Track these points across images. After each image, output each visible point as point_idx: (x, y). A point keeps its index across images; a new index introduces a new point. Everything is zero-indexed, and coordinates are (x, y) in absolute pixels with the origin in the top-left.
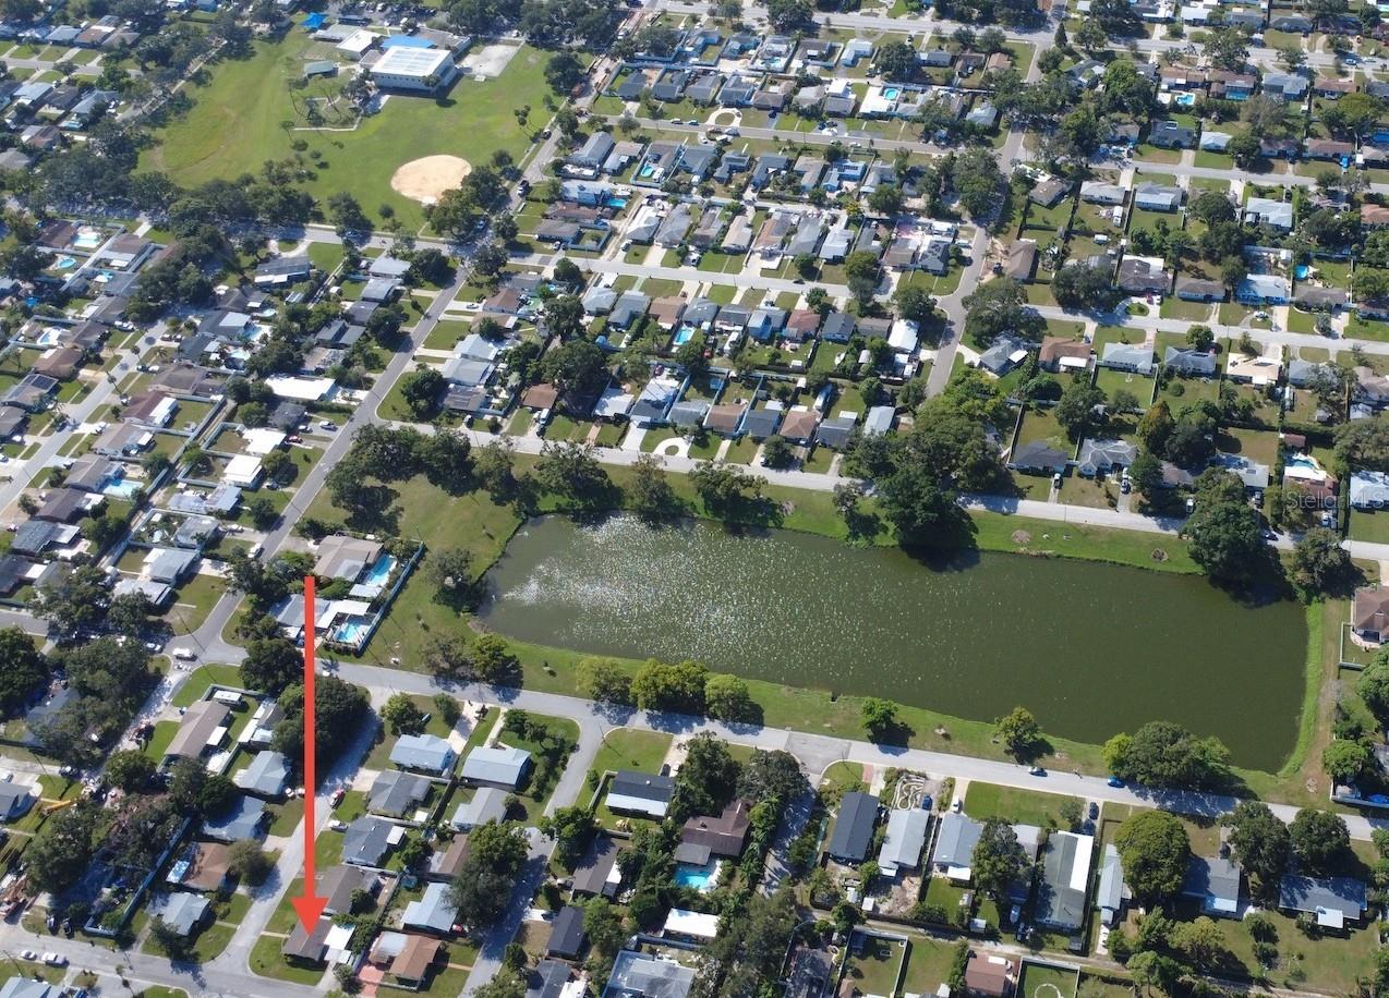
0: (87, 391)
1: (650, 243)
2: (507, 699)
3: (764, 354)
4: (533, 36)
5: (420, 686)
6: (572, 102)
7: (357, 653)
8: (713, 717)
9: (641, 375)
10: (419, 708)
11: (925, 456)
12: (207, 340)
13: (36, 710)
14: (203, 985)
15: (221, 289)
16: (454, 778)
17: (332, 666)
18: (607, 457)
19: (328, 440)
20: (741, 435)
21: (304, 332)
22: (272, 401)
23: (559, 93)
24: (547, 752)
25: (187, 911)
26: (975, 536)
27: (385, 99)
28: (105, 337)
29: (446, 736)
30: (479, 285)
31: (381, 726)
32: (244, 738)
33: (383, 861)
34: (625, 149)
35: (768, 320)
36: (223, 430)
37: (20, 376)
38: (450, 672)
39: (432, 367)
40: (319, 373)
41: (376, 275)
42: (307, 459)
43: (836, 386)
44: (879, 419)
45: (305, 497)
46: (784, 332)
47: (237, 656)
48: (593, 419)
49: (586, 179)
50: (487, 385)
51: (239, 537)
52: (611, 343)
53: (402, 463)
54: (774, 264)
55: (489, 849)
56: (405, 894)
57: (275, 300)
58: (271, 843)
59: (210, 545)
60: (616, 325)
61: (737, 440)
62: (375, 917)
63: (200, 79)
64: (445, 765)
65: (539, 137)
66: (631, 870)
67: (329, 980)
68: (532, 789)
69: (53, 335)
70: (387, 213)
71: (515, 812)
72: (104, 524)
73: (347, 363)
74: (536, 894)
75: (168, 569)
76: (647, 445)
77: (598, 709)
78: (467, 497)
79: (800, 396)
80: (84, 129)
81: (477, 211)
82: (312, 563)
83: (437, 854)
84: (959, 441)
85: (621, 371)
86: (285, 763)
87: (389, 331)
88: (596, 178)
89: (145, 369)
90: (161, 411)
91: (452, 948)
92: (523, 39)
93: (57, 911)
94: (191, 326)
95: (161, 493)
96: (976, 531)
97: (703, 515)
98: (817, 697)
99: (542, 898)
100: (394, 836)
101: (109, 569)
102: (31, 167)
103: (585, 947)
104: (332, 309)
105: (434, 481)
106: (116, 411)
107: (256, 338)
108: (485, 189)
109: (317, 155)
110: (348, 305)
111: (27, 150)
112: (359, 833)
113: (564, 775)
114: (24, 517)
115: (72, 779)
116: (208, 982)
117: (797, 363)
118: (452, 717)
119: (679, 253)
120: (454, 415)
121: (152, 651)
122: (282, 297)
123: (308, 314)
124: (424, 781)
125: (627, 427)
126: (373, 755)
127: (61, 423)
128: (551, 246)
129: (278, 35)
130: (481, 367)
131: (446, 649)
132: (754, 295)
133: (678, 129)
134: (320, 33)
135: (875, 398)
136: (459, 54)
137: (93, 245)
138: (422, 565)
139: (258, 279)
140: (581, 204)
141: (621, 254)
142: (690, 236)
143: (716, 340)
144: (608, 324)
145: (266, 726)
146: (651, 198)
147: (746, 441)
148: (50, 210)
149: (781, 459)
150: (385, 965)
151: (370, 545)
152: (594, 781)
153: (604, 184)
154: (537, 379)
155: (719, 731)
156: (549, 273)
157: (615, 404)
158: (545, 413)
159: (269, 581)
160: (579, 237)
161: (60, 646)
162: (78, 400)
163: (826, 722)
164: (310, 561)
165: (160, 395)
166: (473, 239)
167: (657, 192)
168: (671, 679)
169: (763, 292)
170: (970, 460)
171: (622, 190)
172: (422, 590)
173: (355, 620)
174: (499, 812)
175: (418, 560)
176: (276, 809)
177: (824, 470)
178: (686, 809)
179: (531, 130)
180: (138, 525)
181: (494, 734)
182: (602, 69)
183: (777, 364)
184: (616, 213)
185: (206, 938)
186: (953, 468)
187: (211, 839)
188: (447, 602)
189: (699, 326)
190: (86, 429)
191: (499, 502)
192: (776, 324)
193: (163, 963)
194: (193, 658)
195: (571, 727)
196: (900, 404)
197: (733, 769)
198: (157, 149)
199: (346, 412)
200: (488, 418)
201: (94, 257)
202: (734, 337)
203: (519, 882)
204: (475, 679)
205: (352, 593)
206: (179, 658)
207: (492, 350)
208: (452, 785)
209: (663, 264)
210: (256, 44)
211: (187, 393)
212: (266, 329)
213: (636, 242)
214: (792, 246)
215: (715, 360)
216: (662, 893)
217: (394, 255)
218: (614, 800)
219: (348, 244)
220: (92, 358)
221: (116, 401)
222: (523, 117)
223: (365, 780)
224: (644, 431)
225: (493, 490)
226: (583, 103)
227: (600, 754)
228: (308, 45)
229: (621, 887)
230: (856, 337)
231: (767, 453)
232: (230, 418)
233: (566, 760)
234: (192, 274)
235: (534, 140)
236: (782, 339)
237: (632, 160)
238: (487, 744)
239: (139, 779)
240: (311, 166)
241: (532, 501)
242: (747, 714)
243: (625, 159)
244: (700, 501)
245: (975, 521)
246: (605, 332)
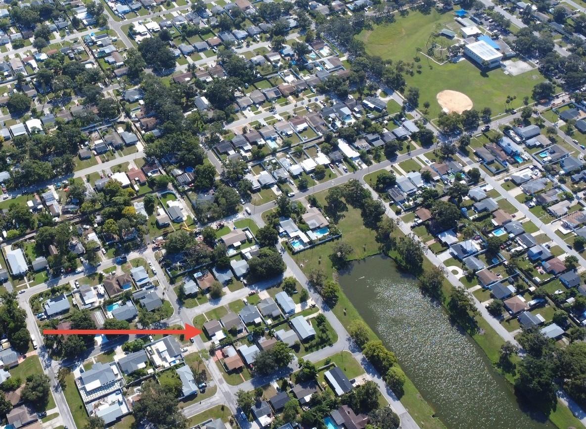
0: (287, 104)
1: (518, 185)
2: (324, 309)
3: (527, 265)
4: (543, 67)
5: (302, 280)
6: (536, 105)
7: (294, 253)
8: (385, 380)
9: (469, 235)
10: (297, 287)
11: (559, 363)
12: (332, 112)
13: (202, 195)
14: (179, 313)
15: (351, 97)
16: (288, 319)
17: (283, 251)
18: (429, 255)
19: (341, 174)
20: (488, 288)
21: (364, 130)
22: (336, 147)
23: (534, 97)
24: (321, 338)
25: (191, 289)
26: (552, 411)
27: (463, 59)
28: (305, 89)
29: (297, 303)
30: (437, 155)
31: (281, 283)
32: (243, 251)
33: (248, 324)
34: (543, 139)
35: (541, 253)
36: (314, 146)
37: (273, 86)
38: (314, 284)
39: (395, 174)
40: (357, 148)
41: (404, 126)
42: (330, 176)
43: (546, 302)
44: (552, 330)
45: (319, 188)
46: (543, 263)
47: (261, 224)
48: (436, 237)
49: (515, 141)
50: (409, 195)
51: (291, 186)
52: (467, 214)
53: (357, 201)
54: (565, 231)
55: (279, 352)
56: (246, 340)
57: (364, 112)
58: (226, 289)
59: (281, 182)
60: (476, 208)
61: (485, 289)
62: (233, 339)
63: (403, 13)
64: (288, 313)
65: (510, 111)
66: (314, 402)
67: (208, 345)
68: (307, 345)
69: (290, 78)
70: (427, 105)
71: (296, 348)
72: (259, 152)
73: (369, 152)
74: (281, 379)
75: (264, 180)
76: (447, 263)
77: (349, 340)
78: (368, 230)
79: (527, 294)
80: (353, 11)
81: (461, 126)
82: (304, 213)
83: (264, 338)
84: (581, 370)
85: (461, 227)
86: (247, 269)
87: (391, 153)
88: (519, 143)
89: (307, 109)
90: (301, 127)
91: (245, 370)
92: (538, 66)
93: (166, 257)
94: (332, 104)
95: (281, 153)
96: (555, 410)
97: (445, 306)
98: (429, 410)
99: (281, 382)
100: (258, 320)
101: (250, 167)
102: (327, 15)
103: (280, 410)
104: (380, 130)
105: (363, 215)
106: (289, 117)
107: (347, 121)
108: (470, 120)
109: (420, 67)
110: (385, 131)
111: (331, 9)
112: (249, 310)
113: (320, 350)
114: (241, 133)
115: (195, 223)
116: (181, 313)
117: (538, 279)
118: (303, 299)
119: (526, 198)
120: (387, 197)
121: (241, 202)
122: (367, 113)
123: (370, 125)
124: (278, 312)
125: (445, 250)
126: (272, 289)
127: (272, 109)
128: (477, 159)
129: (443, 11)
130: (412, 187)
131: (319, 276)
132: (545, 238)
133: (573, 145)
134: (460, 19)
135: (559, 321)
136: (506, 58)
137: (325, 55)
138: (336, 241)
139: (365, 101)
140: (503, 149)
141: (502, 181)
142: (537, 194)
143: (511, 244)
144: (473, 205)
145: (252, 254)
146: (535, 167)
147: (488, 293)
148: (322, 34)
149: (495, 311)
150: (225, 356)
151: (325, 221)
152: (327, 362)
153: (520, 149)
154: (428, 207)
155: (381, 385)
156: (467, 169)
157: (448, 238)
158: (420, 221)
159: (287, 208)
160: (492, 162)
161: (221, 180)
162: (282, 105)
163: (423, 421)
164: (303, 211)
165: (305, 121)
166: (449, 136)
167: (540, 166)
168: (381, 354)
169: (550, 240)
170: (578, 382)
171: (526, 155)
172: (329, 250)
173: (301, 242)
174: (291, 343)
175: (336, 238)
176: (235, 280)
177: (510, 330)
178: (348, 401)
179: (508, 107)
180: (267, 159)
181: (311, 316)
182: (562, 98)
183: (529, 274)
184: (515, 163)
185: (189, 301)
186: (568, 377)
187: (213, 274)
188: (333, 260)
189: (509, 233)
190: (277, 117)
191: (378, 240)
192: (543, 257)
193: (175, 297)
194: (249, 214)
195: (336, 337)
196: (568, 332)
197: (375, 405)
198: (370, 32)
199: (354, 168)
200: (399, 207)
201: (322, 59)
202: (519, 249)
203: (279, 371)
204: (319, 293)
205: (307, 232)
206: (246, 211)
207: (421, 183)
208: (284, 320)
209: (517, 197)
210: (433, 10)
211: (313, 126)
212: (353, 121)
213: (513, 181)
214: (580, 230)
215: (503, 251)
216: (317, 420)
217: (416, 123)
218: (328, 374)
219: (404, 108)
220: (295, 94)
221: (292, 114)
222: (510, 99)
223: (264, 295)
224: (451, 257)
225: (379, 234)
226: (540, 108)
227: (337, 355)
228: (451, 21)
229: (306, 404)
230: (575, 290)
231: (492, 304)
232: (318, 144)
233: (325, 346)
234: (346, 86)
235: (507, 111)
236: (540, 265)
237: (541, 146)
238: (306, 318)
239: (210, 239)
240: (415, 71)
241: (389, 249)
242: (397, 390)
243: (538, 144)
244: (448, 300)
245: (558, 406)
246: (469, 208)
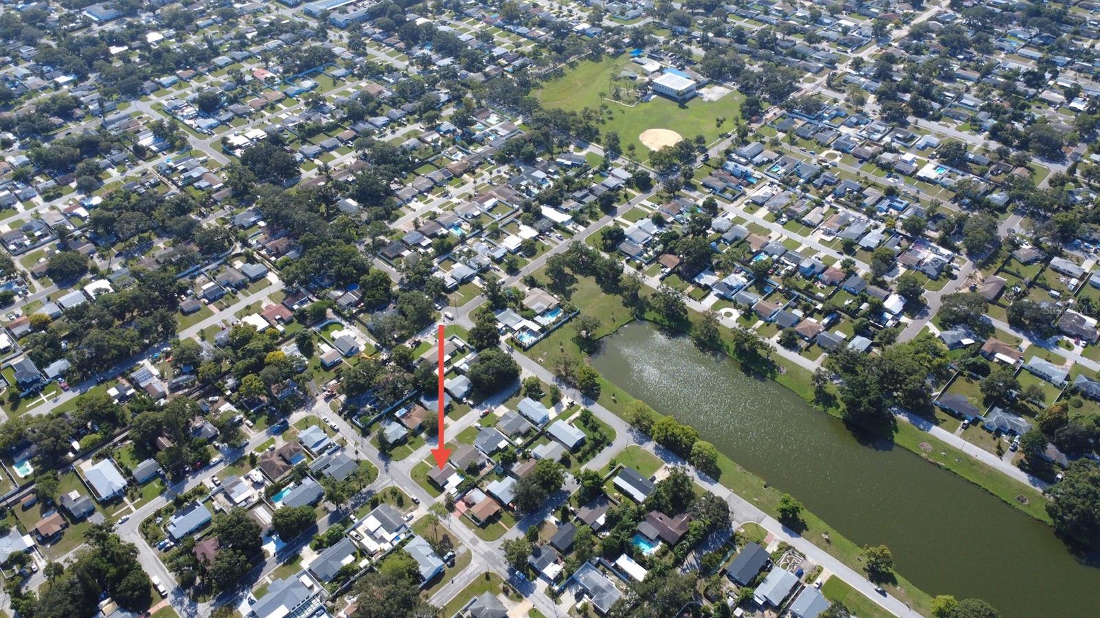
0: (463, 184)
1: (762, 205)
2: (586, 404)
3: (803, 284)
4: (742, 87)
5: (547, 378)
6: (749, 124)
7: (525, 349)
8: (691, 463)
9: (726, 269)
10: (541, 388)
11: (882, 373)
12: (523, 179)
13: (379, 313)
14: (387, 471)
15: (540, 159)
16: (543, 430)
17: (511, 350)
18: (691, 304)
19: (557, 244)
20: (771, 321)
21: (568, 191)
22: (539, 216)
23: (744, 118)
24: (594, 439)
25: (396, 433)
26: (894, 434)
27: (654, 97)
28: (480, 163)
29: (548, 408)
30: (662, 197)
31: (520, 389)
32: (457, 365)
33: (491, 454)
34: (769, 154)
35: (813, 266)
36: (512, 221)
37: (439, 168)
38: (564, 379)
39: (621, 227)
40: (566, 211)
41: (613, 176)
42: (543, 249)
43: (839, 316)
44: (860, 343)
45: (534, 266)
46: (820, 276)
47: (469, 325)
48: (693, 283)
49: (741, 163)
50: (644, 245)
51: (497, 273)
52: (718, 248)
53: (585, 268)
54: (829, 239)
55: (544, 472)
56: (494, 475)
57: (561, 172)
58: (447, 420)
59: (483, 271)
60: (725, 240)
61: (768, 323)
62: (476, 479)
63: (572, 65)
64: (542, 422)
65: (724, 136)
66: (612, 521)
67: (441, 498)
68: (579, 454)
69: (460, 155)
70: (632, 148)
71: (565, 461)
72: (442, 243)
73: (581, 211)
74: (557, 509)
75: (459, 274)
76: (716, 307)
77: (630, 430)
78: (610, 296)
79: (815, 314)
80: (512, 73)
81: (676, 161)
82: (524, 297)
83: (518, 463)
84: (908, 373)
85: (719, 263)
86: (469, 385)
87: (608, 203)
88: (746, 164)
89: (491, 183)
90: (489, 204)
91: (504, 514)
92: (736, 87)
93: (345, 407)
94: (519, 171)
95: (473, 239)
96: (897, 431)
97: (731, 355)
98: (757, 481)
99: (559, 513)
100: (503, 444)
101: (436, 264)
102: (484, 82)
103: (569, 550)
104: (585, 184)
105: (598, 282)
106: (470, 197)
107: (544, 187)
108: (685, 152)
109: (610, 113)
110: (594, 185)
111: (486, 75)
112: (487, 435)
113: (598, 455)
114: (413, 228)
115: (378, 350)
116: (390, 471)
117: (822, 295)
118: (555, 401)
119: (776, 215)
120: (622, 254)
121: (436, 308)
122: (565, 171)
123: (573, 182)
124: (528, 424)
125: (708, 293)
126: (511, 401)
127: (446, 194)
128: (707, 190)
129: (616, 55)
130: (647, 235)
131: (567, 364)
132: (810, 251)
133: (803, 154)
134: (636, 59)
135: (861, 331)
136: (700, 86)
137: (494, 123)
138: (574, 320)
139: (558, 160)
140: (732, 174)
141: (743, 206)
142: (786, 209)
143: (777, 268)
144: (721, 238)
145: (468, 363)
146: (772, 183)
147: (773, 326)
148: (483, 102)
149: (789, 343)
150: (470, 505)
151: (554, 300)
152: (612, 465)
153: (749, 169)
154: (672, 252)
155: (691, 472)
156: (700, 203)
157: (707, 279)
158: (668, 270)
159: (501, 296)
160: (724, 190)
161: (401, 289)
162: (457, 187)
163: (756, 497)
164: (523, 296)
165: (491, 196)
166: (668, 174)
167: (777, 182)
168: (677, 431)
169: (816, 252)
170: (910, 386)
171: (757, 174)
172: (569, 332)
173: (532, 332)
174: (558, 458)
175: (574, 316)
176: (455, 405)
177: (813, 359)
178: (655, 504)
179: (721, 131)
180: (456, 250)
181: (572, 417)
182: (773, 112)
183: (808, 291)
184: (749, 184)
185: (398, 449)
186: (897, 390)
187: (421, 405)
188: (578, 343)
189: (771, 256)
190: (455, 200)
191: (626, 305)
192: (817, 270)
193: (375, 452)
194: (452, 319)
195: (613, 433)
196: (876, 340)
197: (691, 496)
198: (540, 90)
199: (571, 234)
200: (638, 262)
201: (492, 128)
202: (790, 268)
203: (551, 498)
204: (575, 387)
205: (535, 319)
206: (446, 316)
207: (655, 230)
208: (541, 433)
209: (764, 218)
210: (604, 57)
211: (503, 200)
212: (551, 183)
213: (754, 202)
214: (844, 233)
215: (773, 277)
216: (622, 543)
217: (626, 169)
218: (618, 480)
219: (607, 156)
220: (471, 171)
221: (473, 192)
222: (720, 123)
223: (501, 411)
224: (717, 299)
225: (625, 297)
226: (755, 126)
227: (621, 454)
228: (629, 63)
229: (603, 528)
230: (864, 293)
231: (782, 336)
232: (518, 217)
233: (602, 448)
234: (530, 147)
235: (721, 136)
236: (817, 280)
237: (770, 161)
238: (567, 421)
239: (405, 362)
240: (605, 117)
241: (642, 311)
242: (711, 471)
243: (766, 159)
244: (732, 347)
245: (898, 425)
246: (718, 241)
